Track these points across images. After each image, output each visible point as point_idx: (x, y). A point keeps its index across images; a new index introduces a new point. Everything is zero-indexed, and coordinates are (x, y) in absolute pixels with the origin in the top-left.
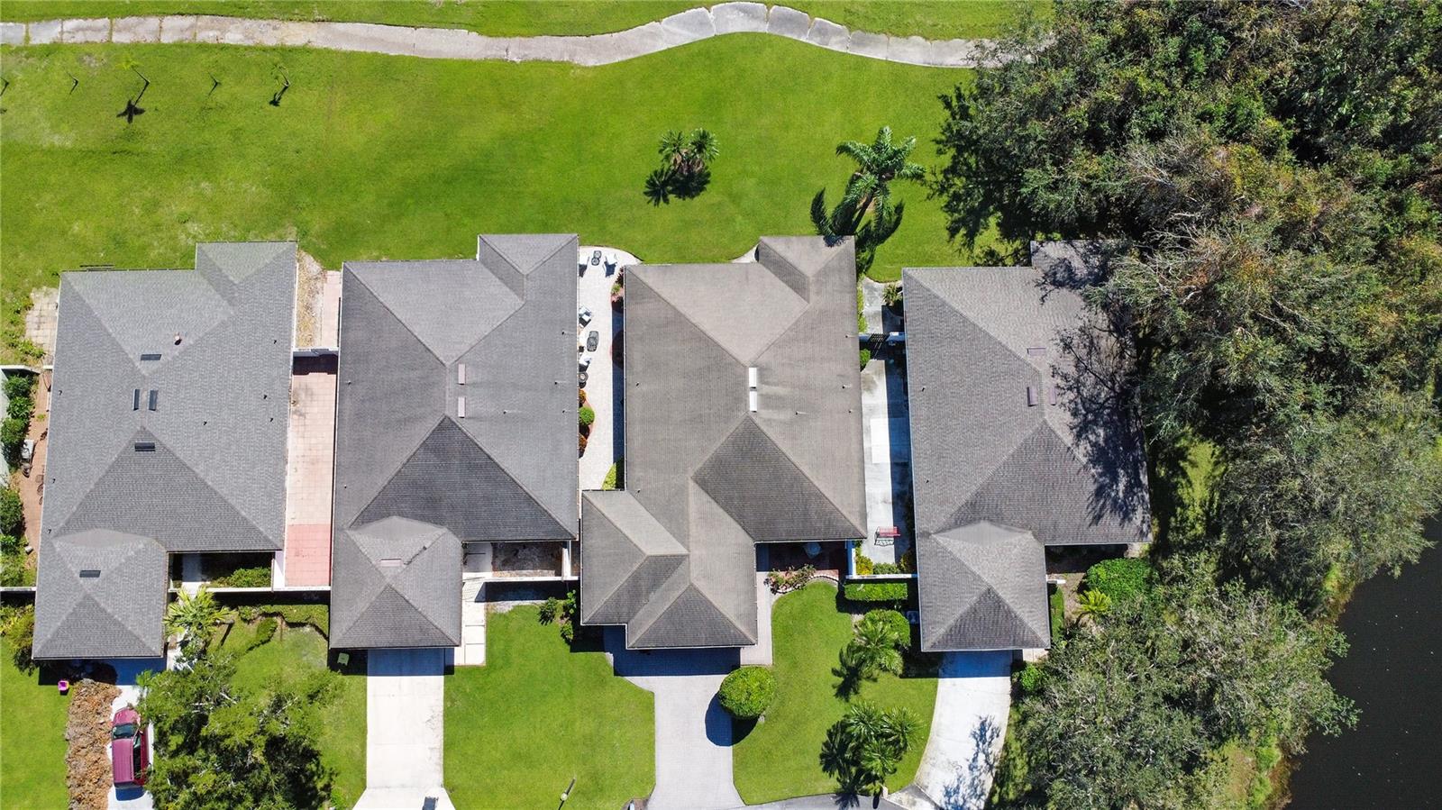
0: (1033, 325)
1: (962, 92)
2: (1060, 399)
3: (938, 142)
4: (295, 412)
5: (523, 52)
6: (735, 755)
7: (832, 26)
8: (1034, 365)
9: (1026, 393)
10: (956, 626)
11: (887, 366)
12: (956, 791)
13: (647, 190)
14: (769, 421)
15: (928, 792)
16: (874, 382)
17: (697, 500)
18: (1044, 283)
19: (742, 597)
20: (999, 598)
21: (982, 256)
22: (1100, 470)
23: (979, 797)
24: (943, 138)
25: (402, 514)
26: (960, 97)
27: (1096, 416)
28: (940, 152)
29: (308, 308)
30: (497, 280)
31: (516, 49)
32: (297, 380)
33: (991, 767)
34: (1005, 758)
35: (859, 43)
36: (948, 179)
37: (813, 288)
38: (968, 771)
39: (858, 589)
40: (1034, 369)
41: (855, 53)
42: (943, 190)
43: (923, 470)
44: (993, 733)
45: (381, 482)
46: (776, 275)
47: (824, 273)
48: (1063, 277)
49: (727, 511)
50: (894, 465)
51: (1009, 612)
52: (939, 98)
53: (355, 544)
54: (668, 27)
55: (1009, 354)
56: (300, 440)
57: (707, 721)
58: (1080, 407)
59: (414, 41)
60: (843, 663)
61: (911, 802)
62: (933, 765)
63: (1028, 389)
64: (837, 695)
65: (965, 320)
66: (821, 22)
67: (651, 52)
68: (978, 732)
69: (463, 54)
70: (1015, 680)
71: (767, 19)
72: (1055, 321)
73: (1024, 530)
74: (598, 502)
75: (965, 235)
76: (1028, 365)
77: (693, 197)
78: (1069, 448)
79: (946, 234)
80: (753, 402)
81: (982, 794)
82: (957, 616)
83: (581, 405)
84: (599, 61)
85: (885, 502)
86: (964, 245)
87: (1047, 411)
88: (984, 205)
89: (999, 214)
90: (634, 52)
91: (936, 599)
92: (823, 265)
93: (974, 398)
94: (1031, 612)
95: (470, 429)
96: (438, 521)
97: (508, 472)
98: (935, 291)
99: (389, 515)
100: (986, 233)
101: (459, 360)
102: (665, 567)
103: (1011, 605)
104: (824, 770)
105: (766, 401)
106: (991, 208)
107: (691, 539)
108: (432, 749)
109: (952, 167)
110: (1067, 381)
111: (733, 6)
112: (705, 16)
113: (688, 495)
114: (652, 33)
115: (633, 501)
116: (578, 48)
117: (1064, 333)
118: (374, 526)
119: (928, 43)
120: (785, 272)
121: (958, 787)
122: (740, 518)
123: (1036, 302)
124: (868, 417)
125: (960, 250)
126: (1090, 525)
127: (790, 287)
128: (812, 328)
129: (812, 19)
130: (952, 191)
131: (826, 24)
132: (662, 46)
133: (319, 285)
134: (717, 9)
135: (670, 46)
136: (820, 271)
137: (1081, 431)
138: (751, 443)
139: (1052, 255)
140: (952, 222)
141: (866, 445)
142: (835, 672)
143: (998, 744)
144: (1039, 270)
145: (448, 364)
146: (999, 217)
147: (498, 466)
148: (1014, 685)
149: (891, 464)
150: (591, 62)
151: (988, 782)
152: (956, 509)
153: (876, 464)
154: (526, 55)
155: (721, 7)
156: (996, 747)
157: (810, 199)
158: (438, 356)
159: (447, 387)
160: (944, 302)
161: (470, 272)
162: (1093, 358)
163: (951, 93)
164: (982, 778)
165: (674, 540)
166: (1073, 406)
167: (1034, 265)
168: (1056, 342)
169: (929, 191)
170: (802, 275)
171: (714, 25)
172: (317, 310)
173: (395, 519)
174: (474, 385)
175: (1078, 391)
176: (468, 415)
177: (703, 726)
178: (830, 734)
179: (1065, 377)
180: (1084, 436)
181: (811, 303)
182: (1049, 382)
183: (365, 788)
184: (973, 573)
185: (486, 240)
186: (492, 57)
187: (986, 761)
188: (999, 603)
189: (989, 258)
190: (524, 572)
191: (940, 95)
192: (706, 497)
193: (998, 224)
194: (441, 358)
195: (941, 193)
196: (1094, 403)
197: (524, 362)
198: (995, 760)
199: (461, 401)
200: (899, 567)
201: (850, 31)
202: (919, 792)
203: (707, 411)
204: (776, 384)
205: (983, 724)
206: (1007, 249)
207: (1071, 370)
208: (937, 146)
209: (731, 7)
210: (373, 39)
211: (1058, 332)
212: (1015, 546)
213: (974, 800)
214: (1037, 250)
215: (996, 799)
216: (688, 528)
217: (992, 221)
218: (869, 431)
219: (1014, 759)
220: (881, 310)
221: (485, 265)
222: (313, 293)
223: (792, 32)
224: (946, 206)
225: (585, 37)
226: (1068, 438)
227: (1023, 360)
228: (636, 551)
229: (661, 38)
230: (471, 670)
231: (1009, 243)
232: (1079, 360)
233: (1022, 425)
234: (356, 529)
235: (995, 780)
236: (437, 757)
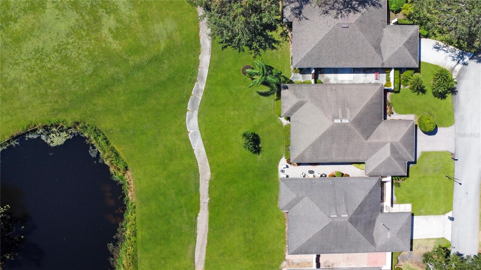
0: (318, 24)
1: (220, 41)
2: (346, 17)
3: (240, 51)
4: (332, 266)
5: (205, 197)
6: (440, 127)
7: (195, 88)
8: (335, 25)
9: (344, 28)
10: (412, 56)
11: (320, 73)
12: (453, 57)
13: (258, 154)
14: (351, 116)
15: (453, 67)
16: (326, 78)
17: (373, 139)
18: (300, 18)
19: (401, 125)
20: (406, 42)
21: (282, 38)
22: (367, 4)
23: (455, 50)
24: (238, 49)
25: (372, 233)
26: (222, 42)
27: (349, 4)
28: (243, 51)
29: (298, 264)
30: (297, 205)
31: (204, 199)
32: (322, 266)
33: (447, 46)
34: (445, 41)
35: (202, 78)
36: (254, 49)
37: (303, 99)
38: (448, 53)
39: (396, 87)
40: (336, 25)
41: (206, 80)
42: (257, 50)
43: (362, 64)
44: (437, 45)
45: (364, 239)
46: (296, 111)
47: (296, 95)
48: (298, 11)
49: (375, 129)
50: (354, 73)
51: (410, 39)
52: (223, 50)
53: (381, 246)
54: (196, 147)
55: (330, 33)
56: (341, 264)
57: (431, 135)
58: (347, 9)
59: (202, 235)
60: (416, 92)
61: (455, 72)
62: (446, 64)
63: (342, 27)
64: (425, 94)
65: (315, 47)
66: (194, 92)
67: (205, 153)
68: (437, 49)
69: (207, 218)
70: (423, 37)
71: (193, 111)
72: (316, 16)
73: (383, 32)
74: (370, 170)
75: (274, 44)
76: (334, 27)
77: (260, 138)
78: (362, 14)
79: (274, 51)
80: (346, 121)
81: (455, 49)
82: (410, 55)
83: (335, 176)
84: (209, 171)
85: (366, 76)
86: (278, 44)
87: (350, 22)
88: (264, 36)
89: (267, 31)
90: (205, 159)
91: (403, 62)
92: (294, 95)
93: (342, 46)
94: (408, 31)
95: (351, 213)
96: (375, 221)
97: (363, 200)
98: (303, 57)
99: (373, 236)
100: (274, 36)
101: (329, 217)
102: (394, 150)
103: (408, 38)
104: (445, 99)
105: (344, 116)
106: (265, 34)
107: (386, 141)
108: (434, 219)
109: (249, 47)
110: (339, 13)
111: (188, 123)
112: (192, 134)
113: (371, 142)
114: (198, 153)
115: (370, 159)
116: (204, 178)
117: (321, 13)
118: (376, 241)
119: (201, 53)
120: (295, 108)
121: (452, 57)
122: (377, 125)
123: (308, 21)
124: (338, 81)
125: (280, 46)
126: (382, 8)
127: (301, 107)
128: (317, 100)
129: (193, 95)
130: (258, 47)
131: (194, 90)
132: (203, 149)
133: (290, 262)
134: (189, 129)
135: (203, 146)
136: (296, 97)
137: (356, 10)
138: (358, 121)
139: (289, 14)
140: (270, 48)
141: (347, 82)
142: (418, 94)
143: (440, 43)
144: (294, 19)
145: (331, 221)
146: (268, 31)
147: (361, 203)
148: (424, 37)
149: (353, 73)
150: (209, 173)
151: (451, 47)
152: (377, 54)
153: (354, 78)
154: (207, 196)
155: (188, 127)
156: (441, 44)
157: (262, 97)
158: (328, 224)
159: (339, 221)
160: (307, 54)
161: (293, 214)
162: (329, 3)
163: (221, 46)
164: (450, 49)
165: (385, 146)
166: (347, 12)
167: (292, 21)
168: (325, 16)
169: (258, 56)
170: (297, 103)
171: (195, 130)
172: (299, 262)
173: (374, 234)
174: (336, 211)
175: (342, 9)
176: (347, 213)
177: (432, 136)
178: (436, 96)
179: (338, 14)
180: (356, 9)
181: (308, 100)
182: (340, 20)
183: (444, 238)
184: (398, 49)
185: (282, 209)
186: (207, 208)
187: (445, 47)
188: (407, 42)
189: (283, 36)
190: (384, 192)
191: (222, 50)
192: (372, 136)
193: (271, 31)
194: (329, 223)
195: (259, 51)
196: (344, 4)
197: (326, 196)
198: (445, 45)
199: (342, 216)
200: (388, 73)
201: (197, 81)
202: (453, 69)
203: (346, 136)
204: (338, 113)
205: (435, 48)
206: (280, 29)
207: (334, 12)
208: (241, 52)
209: (188, 124)
210: (201, 249)
211: (321, 15)
212: (389, 35)
213: (456, 52)
214: (287, 19)
215: (457, 45)
216: (382, 142)
217: (269, 33)
218: (342, 81)
219: (446, 38)
220: (301, 75)
221: (291, 209)
222: (293, 263)
223: (198, 103)
224: (264, 50)
225: (200, 176)
226: (358, 15)
227: (332, 28)
228: (389, 159)
229: (200, 149)
230: (413, 207)
231: (278, 28)
232: (330, 8)
233: (354, 30)
234: (376, 246)
235: (451, 45)
236: (436, 217)
